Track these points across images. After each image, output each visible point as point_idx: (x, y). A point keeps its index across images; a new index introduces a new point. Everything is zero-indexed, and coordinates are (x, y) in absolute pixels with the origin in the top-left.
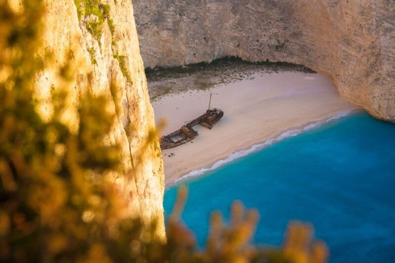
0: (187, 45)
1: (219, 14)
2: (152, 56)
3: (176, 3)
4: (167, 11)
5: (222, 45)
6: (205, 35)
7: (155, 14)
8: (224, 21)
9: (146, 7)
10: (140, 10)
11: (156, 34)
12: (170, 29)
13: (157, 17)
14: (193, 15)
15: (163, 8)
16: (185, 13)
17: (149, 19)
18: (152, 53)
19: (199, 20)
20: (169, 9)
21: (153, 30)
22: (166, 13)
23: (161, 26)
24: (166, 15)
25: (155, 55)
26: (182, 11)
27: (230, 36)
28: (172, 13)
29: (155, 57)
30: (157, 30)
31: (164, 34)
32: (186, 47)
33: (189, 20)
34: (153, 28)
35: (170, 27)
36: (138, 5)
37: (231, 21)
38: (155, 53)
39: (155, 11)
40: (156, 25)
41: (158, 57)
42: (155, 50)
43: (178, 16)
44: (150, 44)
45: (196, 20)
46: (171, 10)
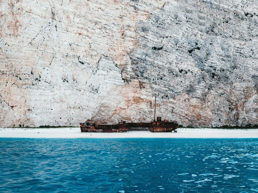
0: (213, 112)
1: (243, 91)
2: (184, 117)
3: (207, 82)
4: (198, 85)
5: (246, 116)
6: (229, 106)
7: (188, 87)
8: (248, 96)
9: (181, 82)
10: (177, 83)
11: (187, 101)
12: (198, 98)
13: (188, 89)
14: (221, 91)
15: (194, 83)
16: (213, 88)
17: (182, 89)
18: (184, 115)
19: (225, 95)
20: (199, 84)
21: (184, 97)
22: (197, 86)
23: (191, 95)
24: (196, 88)
25: (187, 117)
26: (211, 87)
27: (253, 109)
28: (202, 87)
29: (187, 118)
30: (188, 97)
31: (194, 101)
32: (213, 113)
33: (216, 93)
34: (184, 95)
35: (199, 97)
36: (175, 80)
37: (254, 96)
38: (186, 115)
39: (188, 85)
40: (187, 94)
41: (189, 118)
42: (186, 112)
43: (207, 90)
44: (182, 107)
45: (223, 94)
46: (201, 85)
